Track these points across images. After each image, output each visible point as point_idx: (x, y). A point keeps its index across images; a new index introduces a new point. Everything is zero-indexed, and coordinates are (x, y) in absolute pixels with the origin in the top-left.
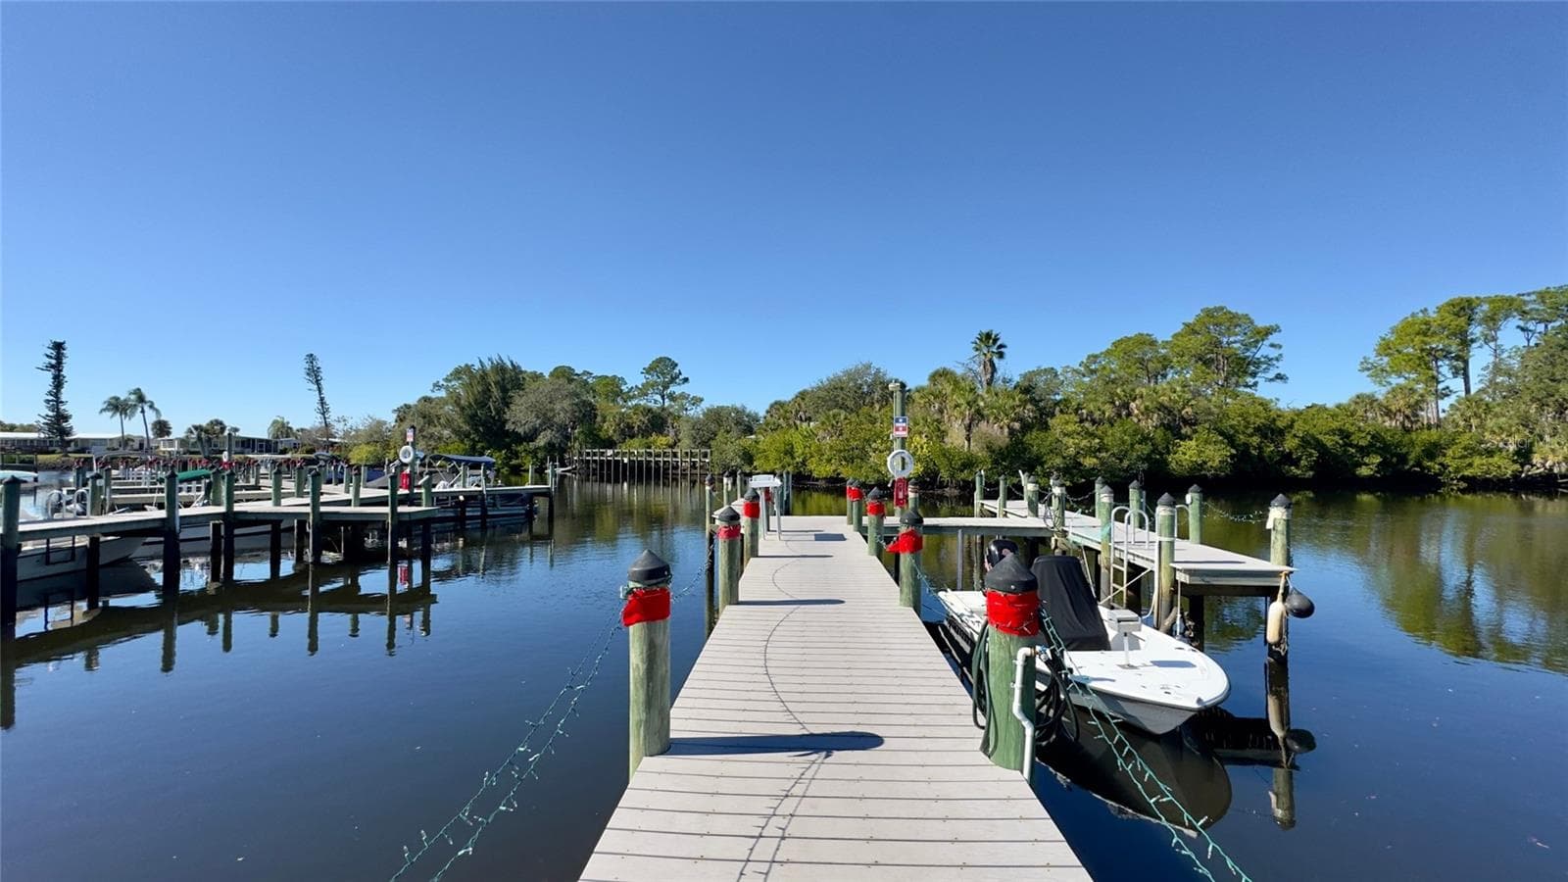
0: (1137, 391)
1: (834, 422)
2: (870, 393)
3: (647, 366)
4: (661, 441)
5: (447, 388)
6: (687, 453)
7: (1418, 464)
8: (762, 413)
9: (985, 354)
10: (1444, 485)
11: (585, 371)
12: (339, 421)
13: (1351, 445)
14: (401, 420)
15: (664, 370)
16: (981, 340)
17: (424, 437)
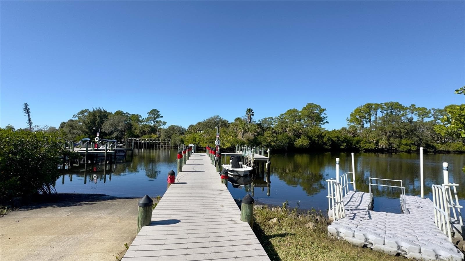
0: (288, 125)
1: (208, 132)
2: (218, 124)
3: (149, 112)
4: (154, 136)
5: (78, 117)
6: (163, 140)
7: (355, 145)
8: (187, 128)
9: (249, 115)
10: (360, 151)
11: (127, 113)
12: (36, 127)
13: (340, 141)
14: (62, 127)
15: (155, 114)
16: (248, 111)
17: (71, 133)
